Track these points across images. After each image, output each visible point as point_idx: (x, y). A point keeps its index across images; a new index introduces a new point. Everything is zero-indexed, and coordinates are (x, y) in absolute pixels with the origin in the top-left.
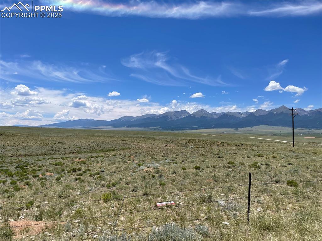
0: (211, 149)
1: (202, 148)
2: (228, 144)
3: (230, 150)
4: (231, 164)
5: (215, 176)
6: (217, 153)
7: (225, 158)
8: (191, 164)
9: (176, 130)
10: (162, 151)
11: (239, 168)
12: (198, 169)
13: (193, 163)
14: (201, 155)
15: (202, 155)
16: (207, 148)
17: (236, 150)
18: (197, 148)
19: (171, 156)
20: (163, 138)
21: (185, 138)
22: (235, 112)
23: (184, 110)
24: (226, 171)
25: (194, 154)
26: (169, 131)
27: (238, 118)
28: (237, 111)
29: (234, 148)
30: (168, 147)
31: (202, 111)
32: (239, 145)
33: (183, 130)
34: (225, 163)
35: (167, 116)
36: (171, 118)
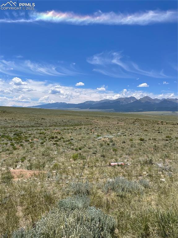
0: (153, 126)
1: (146, 125)
2: (167, 123)
3: (168, 127)
4: (168, 138)
5: (155, 146)
6: (157, 129)
7: (164, 134)
8: (137, 137)
9: (126, 112)
10: (115, 127)
11: (175, 141)
12: (142, 141)
13: (139, 136)
14: (145, 131)
16: (150, 126)
17: (172, 128)
18: (142, 125)
19: (122, 130)
20: (116, 118)
21: (133, 118)
22: (173, 99)
24: (164, 142)
25: (140, 130)
26: (120, 113)
27: (175, 103)
29: (171, 126)
30: (120, 124)
31: (147, 97)
32: (175, 124)
33: (131, 112)
34: (164, 137)
35: (119, 101)
36: (122, 103)
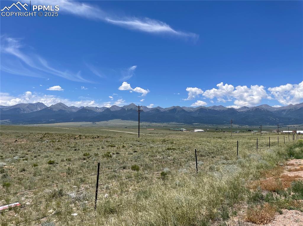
0: (68, 142)
1: (58, 141)
2: (86, 137)
3: (87, 142)
4: (86, 156)
5: (69, 169)
6: (73, 146)
7: (81, 151)
8: (45, 159)
9: (30, 124)
10: (11, 147)
11: (93, 159)
12: (52, 164)
13: (47, 158)
14: (56, 149)
15: (58, 149)
16: (64, 142)
17: (92, 142)
18: (53, 142)
19: (22, 152)
20: (13, 133)
21: (40, 132)
22: (93, 107)
23: (40, 102)
24: (80, 163)
25: (49, 149)
26: (21, 125)
27: (95, 112)
28: (94, 106)
29: (91, 140)
30: (20, 143)
31: (60, 104)
32: (95, 137)
33: (38, 123)
34: (81, 155)
35: (19, 108)
36: (24, 110)
